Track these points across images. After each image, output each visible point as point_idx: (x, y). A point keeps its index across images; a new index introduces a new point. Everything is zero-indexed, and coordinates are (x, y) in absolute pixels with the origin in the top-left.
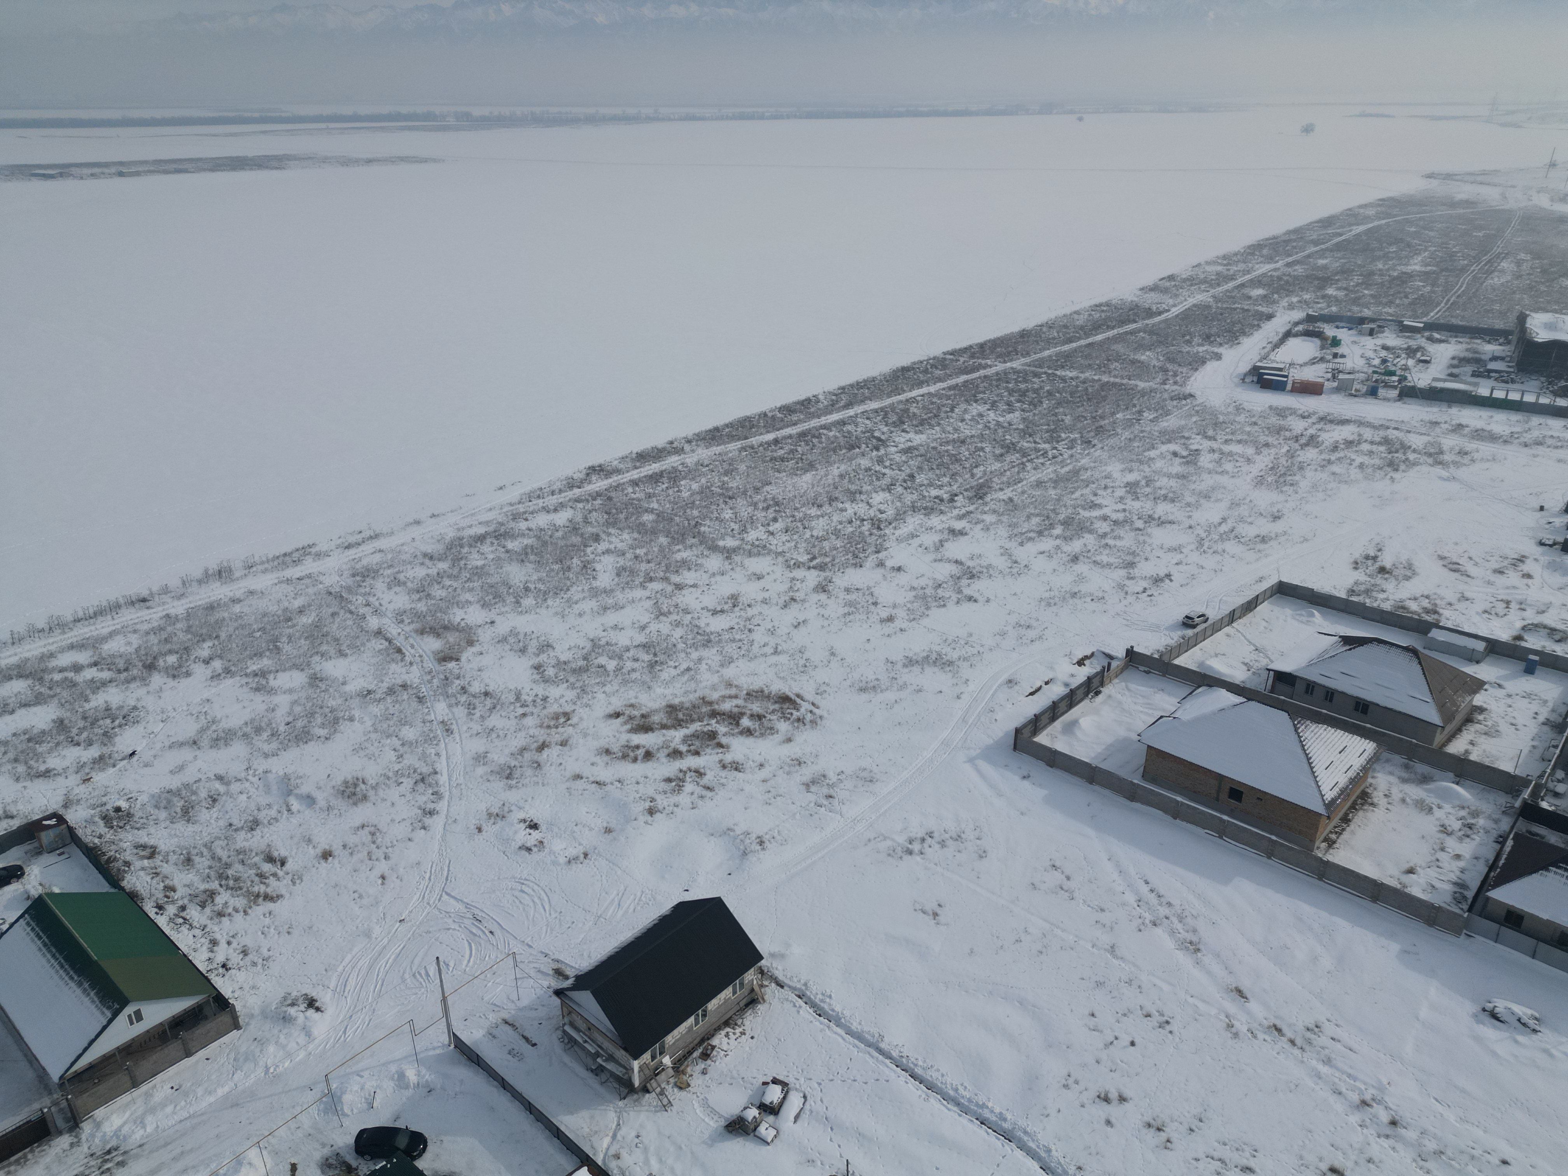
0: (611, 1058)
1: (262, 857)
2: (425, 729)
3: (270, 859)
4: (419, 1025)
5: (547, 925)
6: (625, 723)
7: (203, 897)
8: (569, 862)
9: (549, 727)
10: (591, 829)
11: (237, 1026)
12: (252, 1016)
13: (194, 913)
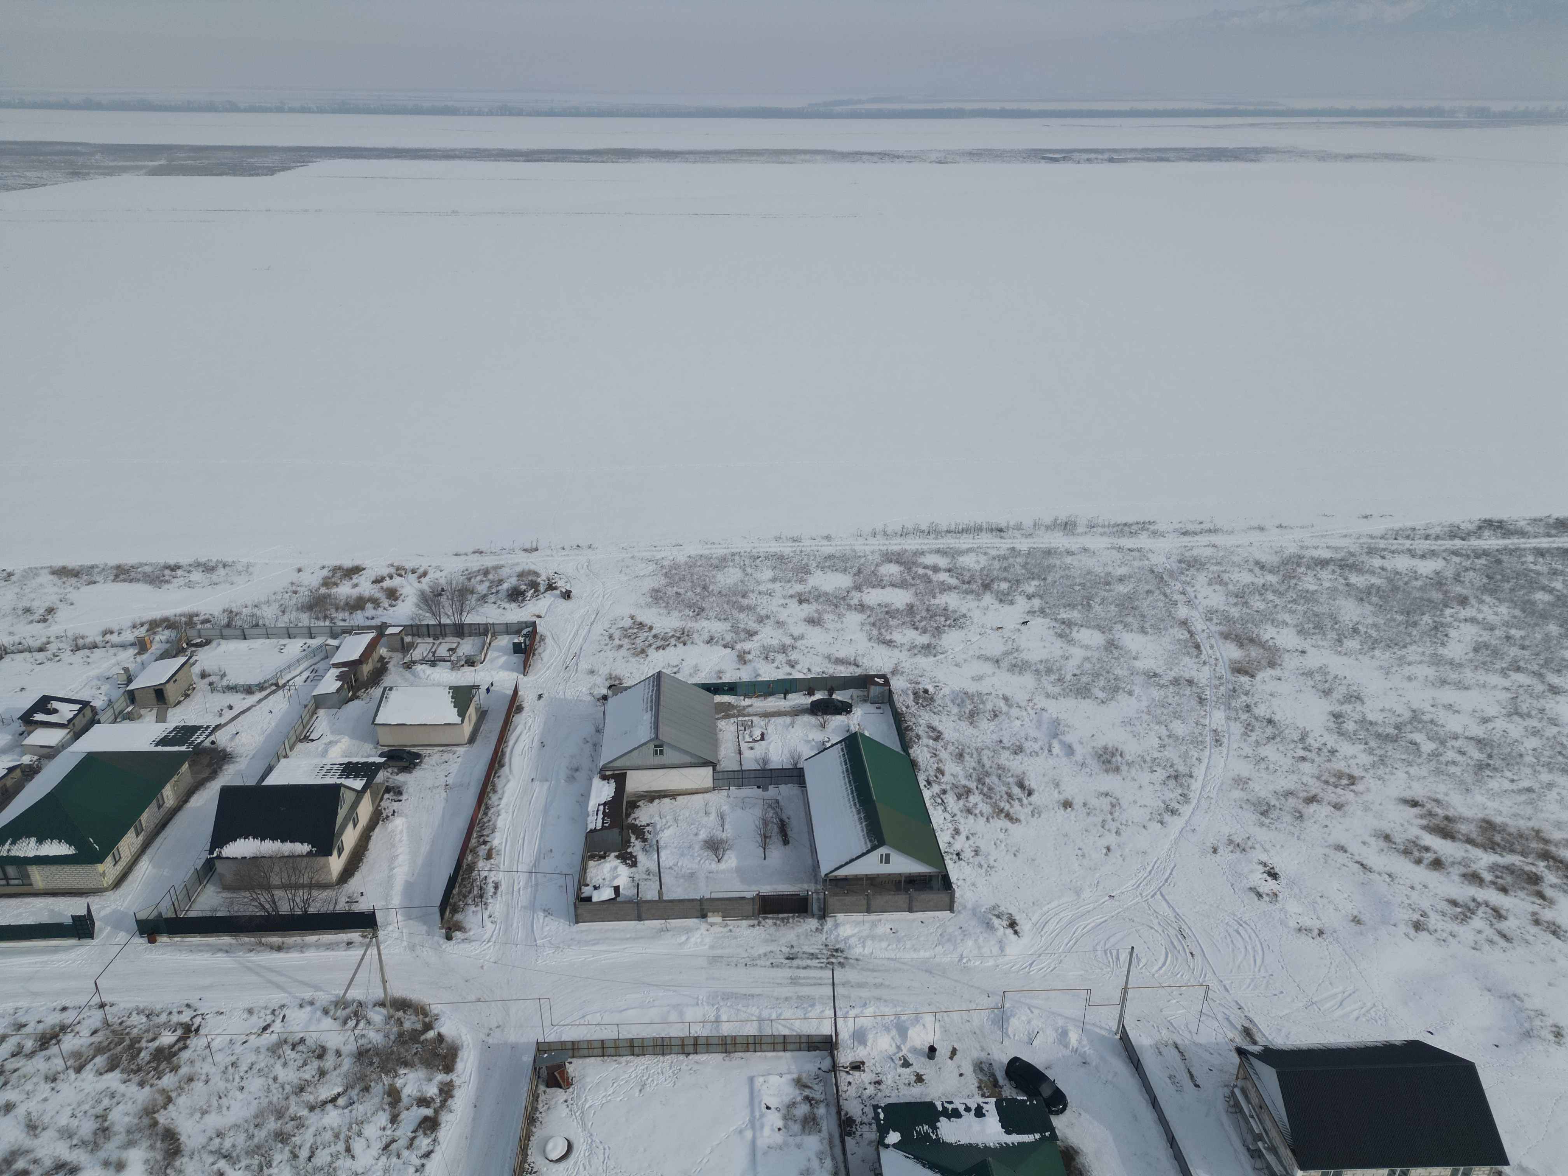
0: (1273, 1150)
1: (1016, 780)
2: (1196, 731)
3: (1021, 785)
4: (1095, 998)
5: (1252, 980)
6: (1422, 817)
7: (961, 790)
8: (1300, 930)
9: (1327, 782)
10: (1337, 909)
11: (951, 909)
12: (965, 907)
13: (950, 799)
